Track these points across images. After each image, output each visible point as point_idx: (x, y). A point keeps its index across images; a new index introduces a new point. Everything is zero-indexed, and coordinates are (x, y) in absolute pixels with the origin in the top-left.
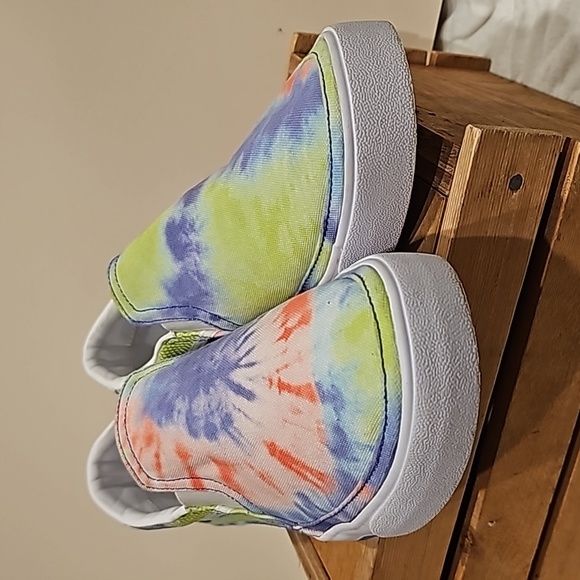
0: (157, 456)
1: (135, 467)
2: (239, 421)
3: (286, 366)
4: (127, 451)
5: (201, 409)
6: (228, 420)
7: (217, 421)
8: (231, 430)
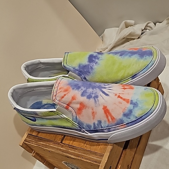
0: (65, 95)
1: (55, 94)
2: (100, 98)
3: (123, 94)
4: (55, 90)
5: (90, 91)
6: (97, 97)
7: (93, 95)
8: (96, 99)
